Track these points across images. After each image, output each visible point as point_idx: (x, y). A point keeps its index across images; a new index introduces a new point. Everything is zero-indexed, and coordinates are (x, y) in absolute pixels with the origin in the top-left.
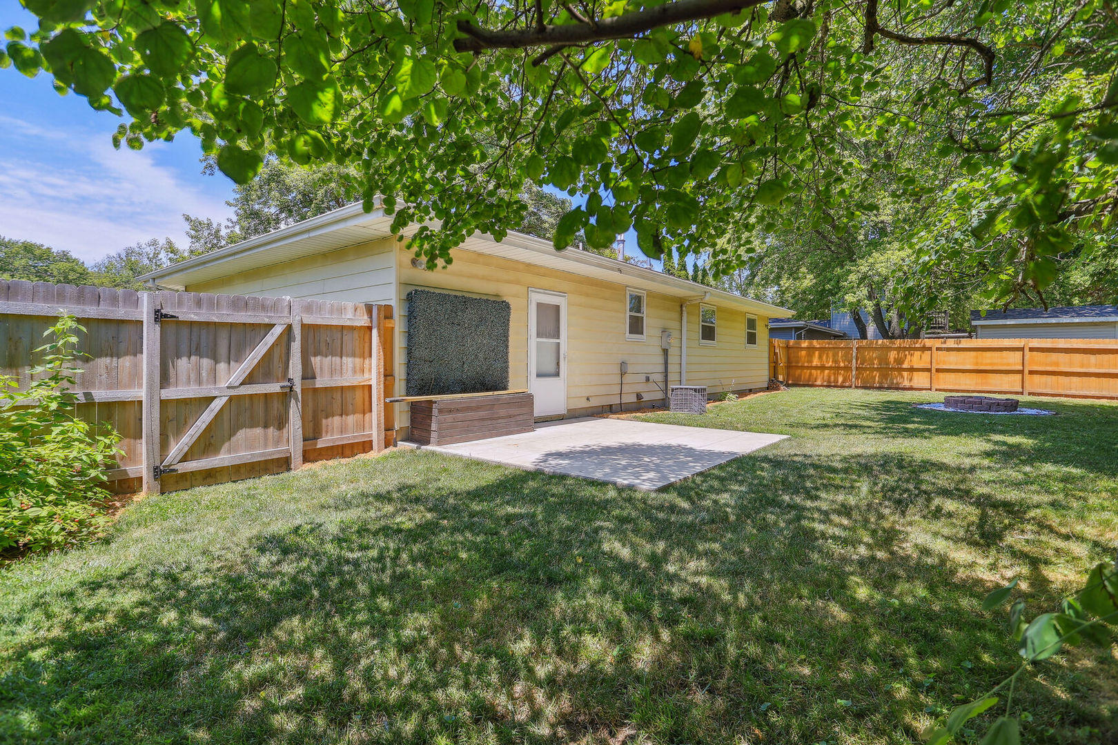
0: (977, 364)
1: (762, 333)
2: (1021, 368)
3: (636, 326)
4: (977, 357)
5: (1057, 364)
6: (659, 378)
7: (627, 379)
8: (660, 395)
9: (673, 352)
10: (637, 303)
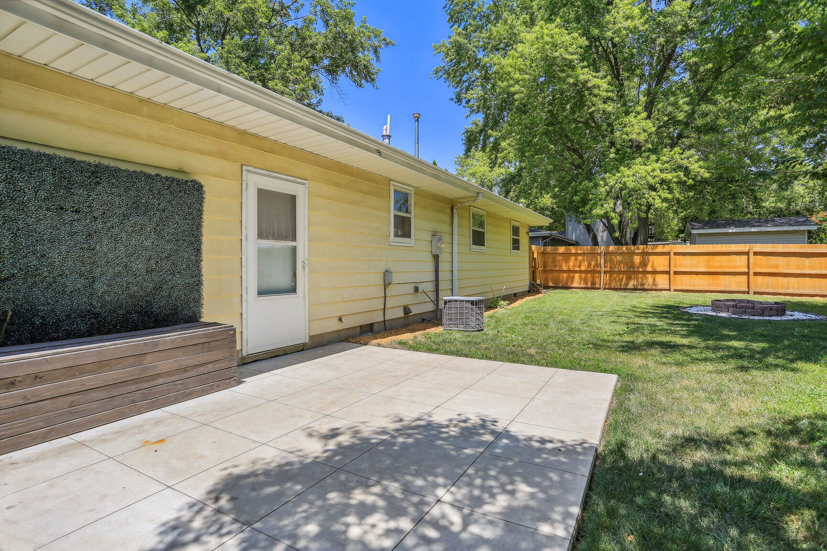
0: (709, 267)
1: (524, 239)
2: (747, 270)
3: (403, 227)
4: (709, 261)
5: (777, 266)
6: (429, 287)
7: (391, 290)
8: (430, 307)
9: (444, 258)
10: (403, 201)
